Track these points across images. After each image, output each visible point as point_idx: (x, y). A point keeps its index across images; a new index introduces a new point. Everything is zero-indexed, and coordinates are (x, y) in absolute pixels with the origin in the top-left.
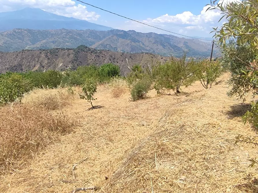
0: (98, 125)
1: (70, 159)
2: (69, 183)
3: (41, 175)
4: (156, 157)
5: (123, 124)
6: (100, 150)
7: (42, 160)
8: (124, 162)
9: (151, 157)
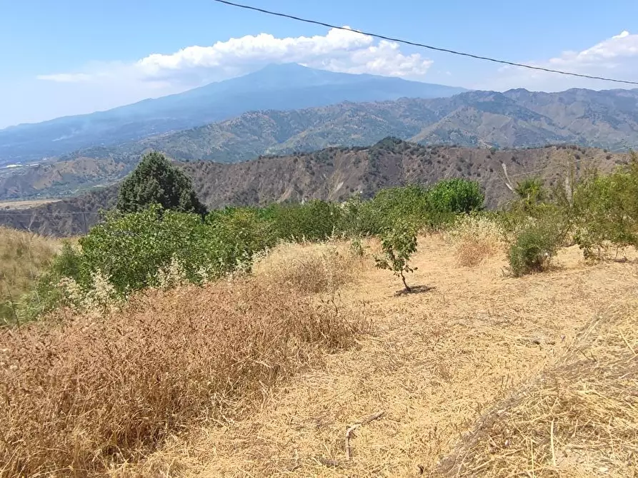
0: (416, 334)
1: (341, 412)
2: (335, 468)
3: (277, 440)
4: (552, 433)
5: (481, 336)
6: (416, 398)
7: (283, 405)
8: (468, 434)
9: (538, 430)
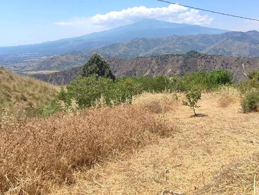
0: (198, 133)
1: (164, 162)
2: (160, 184)
3: (137, 170)
4: (255, 180)
5: (226, 137)
6: (195, 159)
7: (141, 157)
8: (217, 176)
9: (248, 178)
